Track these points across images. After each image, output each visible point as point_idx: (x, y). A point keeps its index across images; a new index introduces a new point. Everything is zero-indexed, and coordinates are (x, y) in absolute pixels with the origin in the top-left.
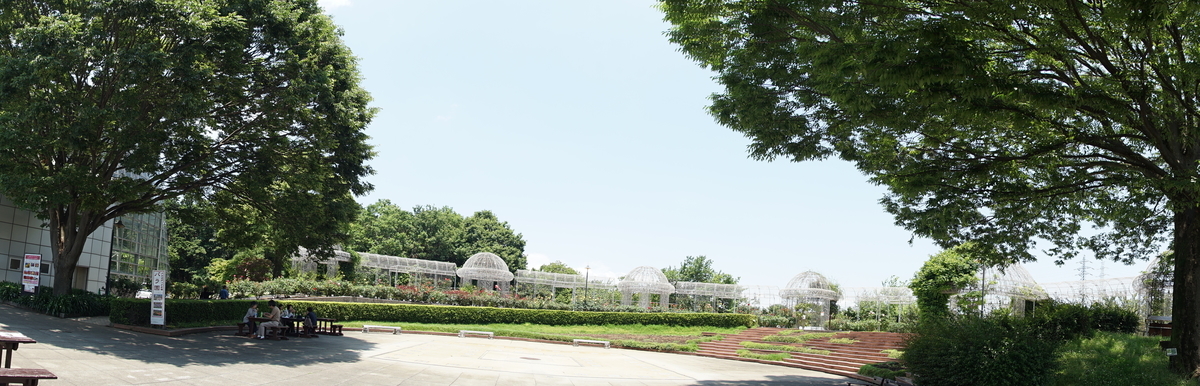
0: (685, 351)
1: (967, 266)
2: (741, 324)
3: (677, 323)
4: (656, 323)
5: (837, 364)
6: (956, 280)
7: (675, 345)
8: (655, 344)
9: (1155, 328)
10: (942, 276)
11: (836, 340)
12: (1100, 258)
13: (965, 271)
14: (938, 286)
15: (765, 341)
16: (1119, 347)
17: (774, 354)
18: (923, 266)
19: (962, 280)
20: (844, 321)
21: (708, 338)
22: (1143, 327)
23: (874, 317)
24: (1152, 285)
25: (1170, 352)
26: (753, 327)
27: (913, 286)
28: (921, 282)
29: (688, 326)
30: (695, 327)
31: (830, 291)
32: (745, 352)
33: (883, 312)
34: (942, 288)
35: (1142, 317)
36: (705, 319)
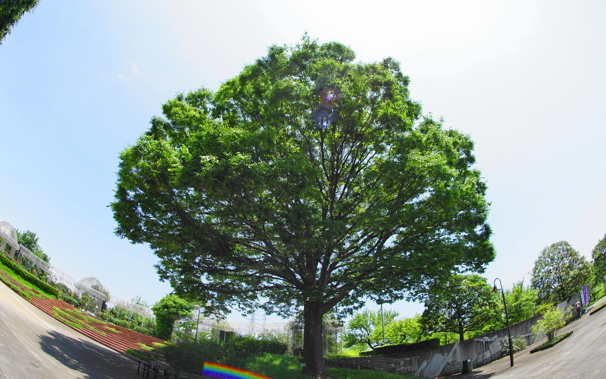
0: (24, 296)
1: (188, 306)
2: (53, 294)
3: (20, 274)
4: (9, 267)
5: (112, 343)
6: (181, 313)
7: (19, 289)
8: (9, 283)
9: (296, 352)
10: (173, 309)
11: (108, 327)
12: (269, 314)
13: (187, 309)
14: (170, 313)
15: (67, 312)
16: (277, 362)
17: (74, 323)
18: (162, 299)
19: (184, 313)
20: (110, 316)
21: (36, 294)
22: (290, 350)
23: (127, 320)
24: (295, 328)
25: (302, 365)
26: (60, 299)
27: (154, 309)
28: (159, 309)
29: (25, 279)
30: (28, 282)
31: (104, 295)
32: (57, 314)
33: (132, 318)
34: (172, 315)
35: (290, 346)
36: (35, 281)
